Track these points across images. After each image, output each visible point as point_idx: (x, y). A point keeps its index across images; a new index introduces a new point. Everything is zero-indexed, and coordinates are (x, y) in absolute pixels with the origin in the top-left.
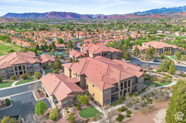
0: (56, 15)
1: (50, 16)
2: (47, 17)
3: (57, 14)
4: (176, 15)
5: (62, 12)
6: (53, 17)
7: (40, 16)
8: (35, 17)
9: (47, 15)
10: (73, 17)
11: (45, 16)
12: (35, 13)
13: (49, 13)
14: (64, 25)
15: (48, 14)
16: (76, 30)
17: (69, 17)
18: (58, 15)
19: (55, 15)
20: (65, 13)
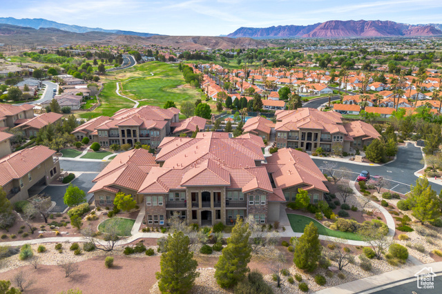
0: (338, 29)
1: (323, 32)
2: (314, 35)
3: (341, 27)
5: (354, 22)
6: (329, 34)
7: (301, 32)
8: (291, 34)
9: (314, 31)
10: (382, 33)
11: (312, 33)
12: (292, 26)
13: (322, 26)
14: (341, 54)
15: (318, 28)
16: (360, 67)
17: (372, 33)
18: (342, 29)
19: (334, 29)
20: (363, 23)
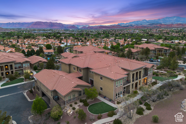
0: (42, 25)
1: (35, 26)
4: (156, 27)
6: (38, 27)
14: (51, 34)
